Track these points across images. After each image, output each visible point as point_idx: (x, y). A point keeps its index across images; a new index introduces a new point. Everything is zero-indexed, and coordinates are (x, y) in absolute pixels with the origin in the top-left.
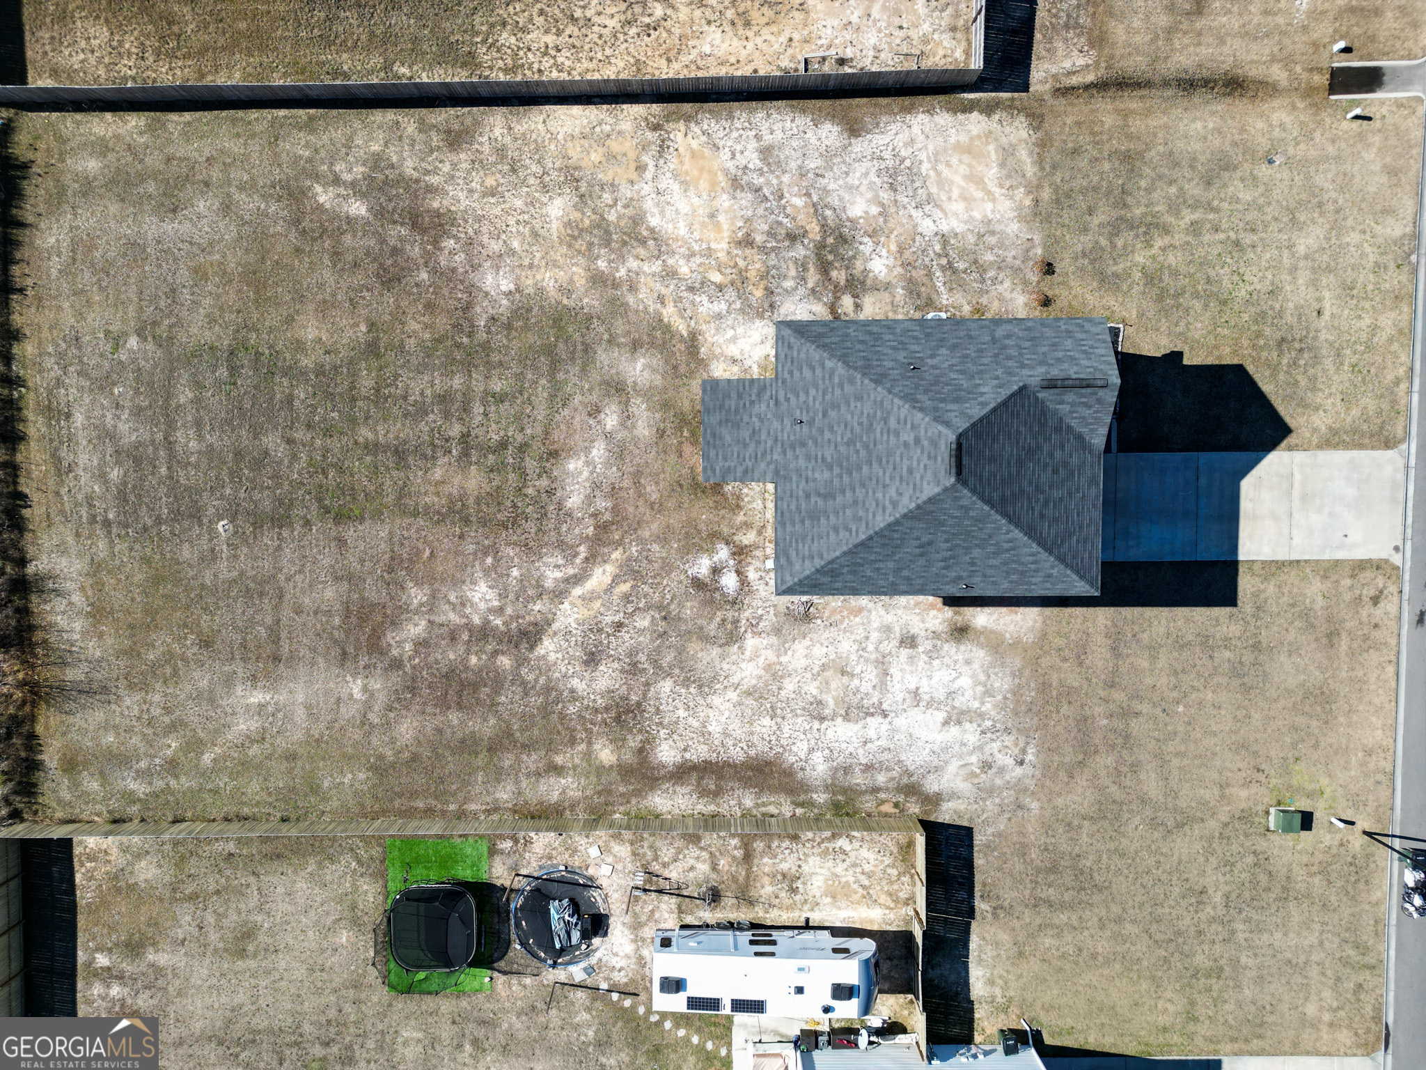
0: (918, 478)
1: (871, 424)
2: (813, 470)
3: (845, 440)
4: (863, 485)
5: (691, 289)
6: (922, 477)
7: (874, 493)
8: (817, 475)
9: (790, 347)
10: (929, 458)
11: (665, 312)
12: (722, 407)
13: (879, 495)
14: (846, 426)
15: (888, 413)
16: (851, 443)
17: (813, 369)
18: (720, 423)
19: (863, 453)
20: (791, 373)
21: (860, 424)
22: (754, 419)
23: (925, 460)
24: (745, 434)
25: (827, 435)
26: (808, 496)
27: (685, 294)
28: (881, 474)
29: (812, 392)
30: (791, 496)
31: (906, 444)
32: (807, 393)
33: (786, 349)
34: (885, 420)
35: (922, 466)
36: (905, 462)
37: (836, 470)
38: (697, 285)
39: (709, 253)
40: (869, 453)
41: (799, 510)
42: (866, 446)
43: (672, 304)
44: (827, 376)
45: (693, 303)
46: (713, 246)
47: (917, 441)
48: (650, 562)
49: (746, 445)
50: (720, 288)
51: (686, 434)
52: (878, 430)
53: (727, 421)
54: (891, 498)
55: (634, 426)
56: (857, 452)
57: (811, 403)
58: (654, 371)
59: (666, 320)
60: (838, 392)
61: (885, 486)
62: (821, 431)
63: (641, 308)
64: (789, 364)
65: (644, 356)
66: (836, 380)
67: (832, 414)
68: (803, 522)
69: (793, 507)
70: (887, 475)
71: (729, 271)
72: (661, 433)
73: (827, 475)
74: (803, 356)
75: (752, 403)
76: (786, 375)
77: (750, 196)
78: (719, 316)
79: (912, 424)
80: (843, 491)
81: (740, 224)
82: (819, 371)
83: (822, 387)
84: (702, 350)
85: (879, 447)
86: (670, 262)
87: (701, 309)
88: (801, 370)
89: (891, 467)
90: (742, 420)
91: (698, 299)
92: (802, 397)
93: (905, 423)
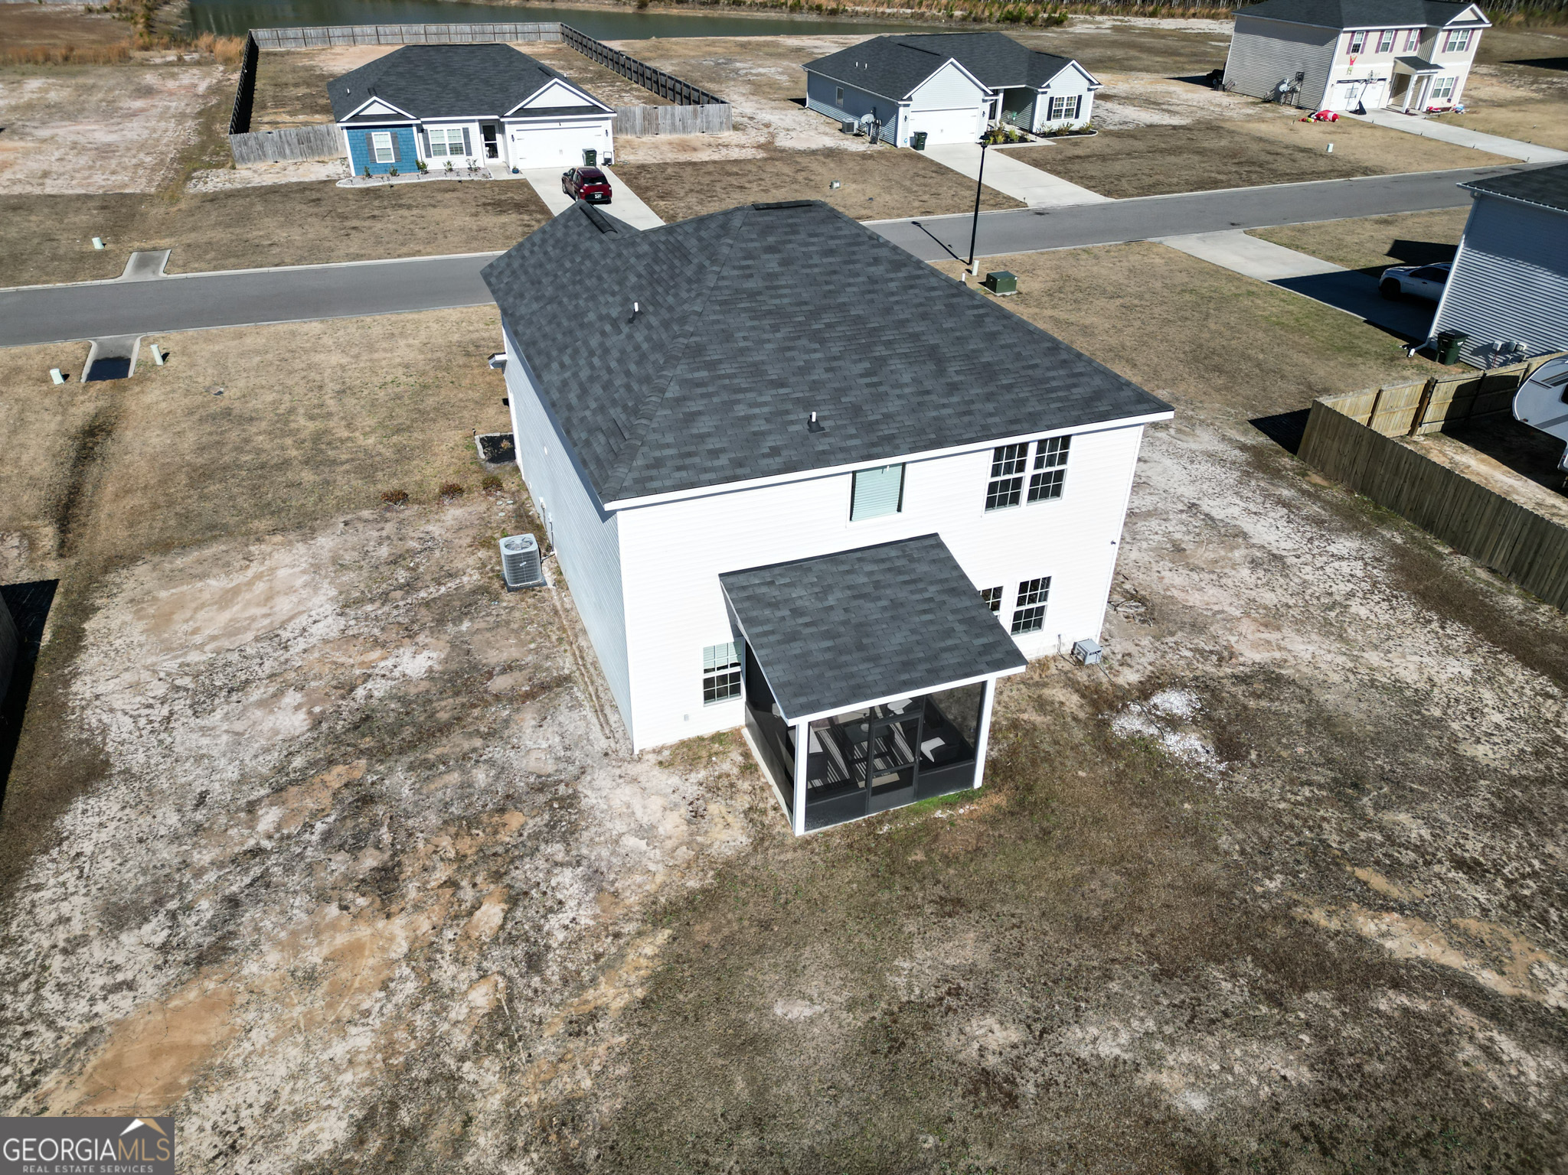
0: (837, 242)
1: (770, 312)
2: (901, 386)
3: (817, 346)
4: (888, 311)
5: (534, 963)
6: (832, 238)
7: (893, 294)
8: (906, 378)
9: (658, 463)
10: (795, 232)
11: (618, 1004)
12: (832, 665)
13: (893, 285)
14: (789, 349)
15: (737, 291)
16: (817, 337)
17: (691, 417)
18: (875, 659)
19: (828, 318)
20: (715, 453)
21: (775, 328)
22: (831, 601)
23: (802, 236)
24: (871, 610)
25: (818, 374)
26: (953, 388)
27: (553, 971)
28: (855, 289)
29: (741, 410)
30: (969, 413)
31: (785, 263)
32: (748, 419)
33: (664, 471)
34: (752, 295)
35: (813, 240)
36: (816, 260)
37: (880, 351)
38: (519, 952)
39: (424, 954)
40: (825, 309)
41: (989, 397)
42: (815, 314)
43: (590, 994)
44: (700, 391)
45: (572, 945)
46: (401, 947)
47: (771, 249)
48: (1267, 848)
49: (895, 604)
50: (514, 899)
51: (919, 856)
52: (777, 301)
53: (860, 647)
54: (887, 271)
55: (972, 971)
56: (829, 326)
57: (766, 410)
58: (794, 971)
59: (640, 993)
60: (726, 369)
61: (872, 280)
62: (815, 386)
63: (623, 1070)
64: (697, 460)
65: (763, 1011)
66: (704, 374)
67: (773, 373)
68: (1009, 388)
69: (990, 407)
70: (851, 280)
71: (468, 894)
72: (951, 906)
73: (896, 364)
74: (669, 438)
75: (797, 612)
76: (723, 460)
77: (250, 915)
78: (594, 878)
79: (745, 258)
80: (915, 337)
81: (333, 910)
82: (693, 406)
83: (725, 397)
84: (693, 883)
85: (805, 296)
86: (461, 1040)
87: (585, 921)
88: (702, 437)
89: (835, 277)
90: (845, 623)
91: (561, 936)
92: (759, 425)
93: (748, 267)
